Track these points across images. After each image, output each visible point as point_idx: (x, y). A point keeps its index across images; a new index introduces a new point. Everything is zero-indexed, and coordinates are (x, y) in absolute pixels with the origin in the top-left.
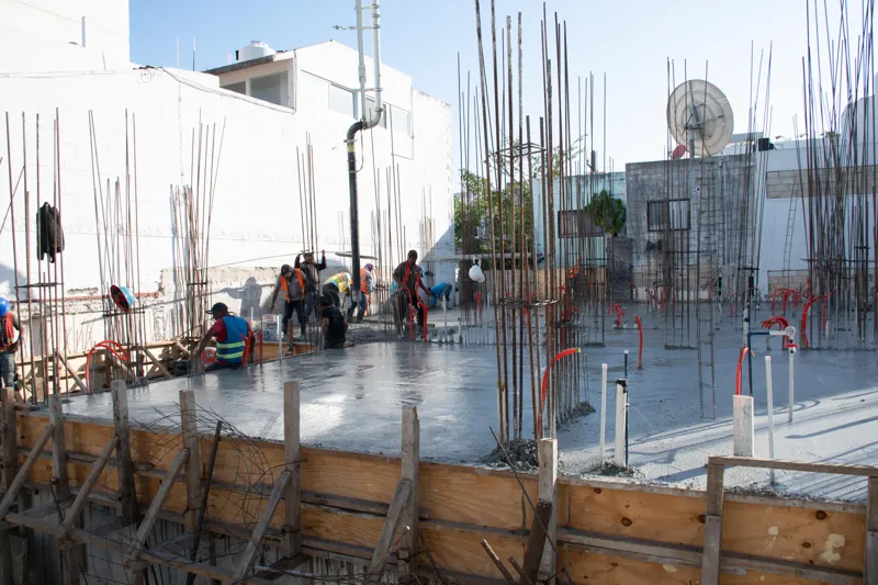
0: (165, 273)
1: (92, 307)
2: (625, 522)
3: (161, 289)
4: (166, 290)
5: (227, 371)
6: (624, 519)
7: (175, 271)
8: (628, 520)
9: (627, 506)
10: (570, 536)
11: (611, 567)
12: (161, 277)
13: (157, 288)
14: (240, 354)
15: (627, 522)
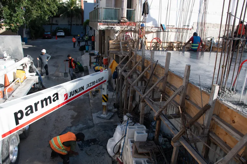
0: (194, 24)
1: (172, 31)
2: (233, 121)
3: (192, 28)
4: (194, 28)
5: (192, 52)
6: (233, 120)
7: (198, 23)
8: (234, 121)
9: (235, 117)
10: (216, 119)
11: (226, 134)
12: (193, 24)
13: (191, 27)
14: (197, 48)
15: (234, 122)
